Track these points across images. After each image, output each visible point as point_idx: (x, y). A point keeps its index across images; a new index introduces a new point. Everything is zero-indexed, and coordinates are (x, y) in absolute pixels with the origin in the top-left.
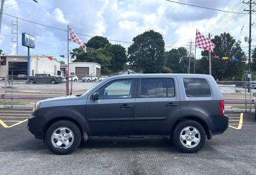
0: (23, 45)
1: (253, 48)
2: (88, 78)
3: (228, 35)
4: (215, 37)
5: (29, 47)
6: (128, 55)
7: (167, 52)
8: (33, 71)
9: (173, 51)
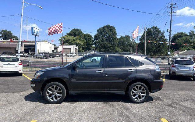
0: (32, 34)
1: (172, 36)
2: (70, 54)
3: (156, 28)
4: (148, 29)
5: (36, 36)
6: (94, 41)
7: (118, 39)
8: (38, 50)
9: (122, 37)
